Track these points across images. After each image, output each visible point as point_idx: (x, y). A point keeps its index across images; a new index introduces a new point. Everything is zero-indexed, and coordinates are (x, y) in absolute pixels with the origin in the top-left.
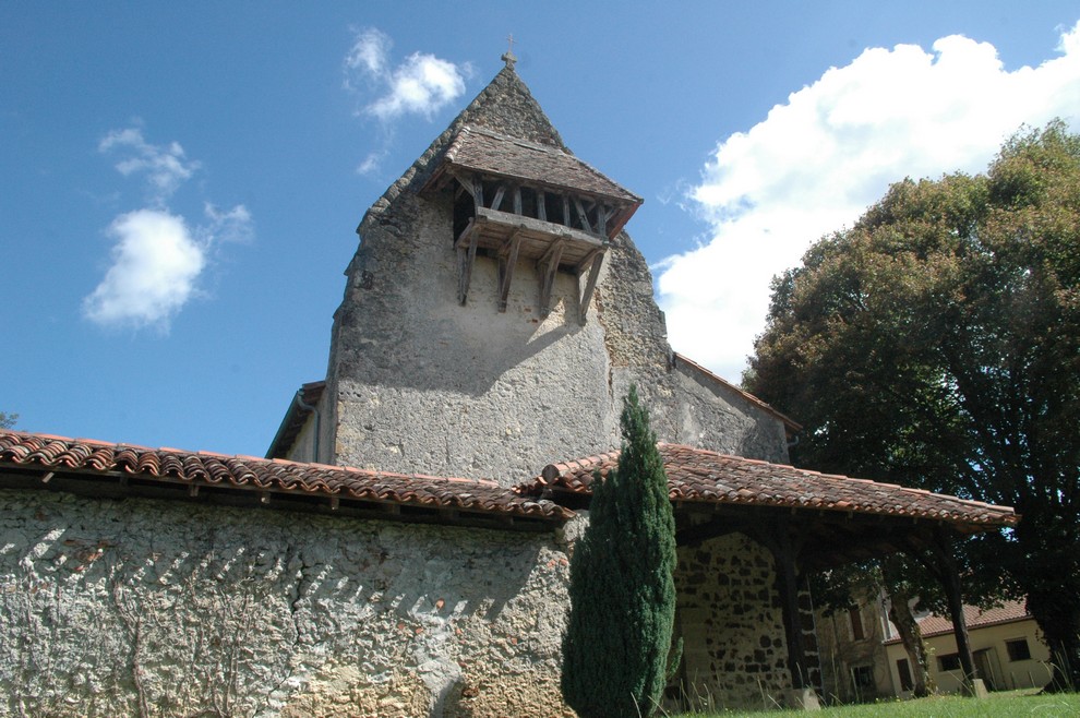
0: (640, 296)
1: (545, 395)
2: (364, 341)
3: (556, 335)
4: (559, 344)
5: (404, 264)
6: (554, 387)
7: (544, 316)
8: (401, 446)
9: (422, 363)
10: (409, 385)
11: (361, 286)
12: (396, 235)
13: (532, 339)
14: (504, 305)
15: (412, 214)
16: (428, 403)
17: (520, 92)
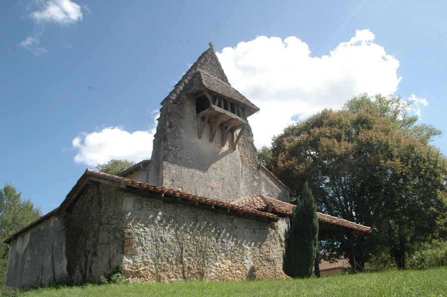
0: (250, 142)
1: (224, 174)
2: (170, 148)
3: (226, 153)
4: (227, 156)
5: (182, 120)
6: (226, 172)
7: (224, 146)
8: (182, 188)
9: (188, 158)
10: (184, 166)
11: (169, 127)
12: (178, 108)
13: (220, 154)
14: (212, 140)
15: (183, 101)
16: (190, 173)
17: (215, 59)
